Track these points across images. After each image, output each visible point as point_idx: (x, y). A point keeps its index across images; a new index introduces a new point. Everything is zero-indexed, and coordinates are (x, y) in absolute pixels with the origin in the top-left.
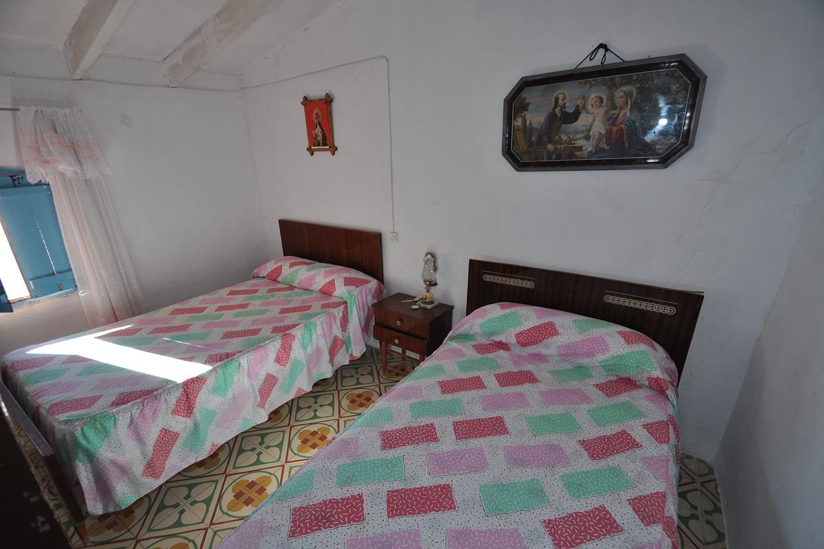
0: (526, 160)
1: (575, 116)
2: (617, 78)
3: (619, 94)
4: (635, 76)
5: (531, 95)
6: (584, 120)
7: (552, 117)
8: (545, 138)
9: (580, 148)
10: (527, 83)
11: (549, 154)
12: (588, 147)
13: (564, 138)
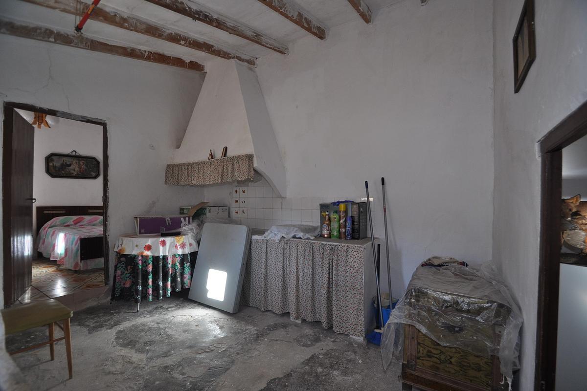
0: (55, 175)
1: (70, 165)
2: (80, 159)
3: (81, 162)
4: (84, 159)
5: (54, 158)
6: (72, 167)
7: (62, 165)
8: (61, 170)
9: (73, 173)
10: (52, 155)
11: (63, 174)
12: (75, 173)
13: (67, 170)
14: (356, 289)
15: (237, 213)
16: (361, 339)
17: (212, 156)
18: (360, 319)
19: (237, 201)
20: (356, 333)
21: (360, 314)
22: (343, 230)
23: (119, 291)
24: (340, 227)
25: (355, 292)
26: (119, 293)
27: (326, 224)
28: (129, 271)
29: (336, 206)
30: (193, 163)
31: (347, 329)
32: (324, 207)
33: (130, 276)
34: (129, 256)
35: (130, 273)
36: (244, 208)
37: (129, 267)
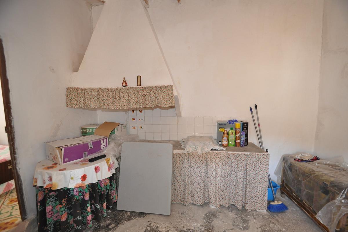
14: (263, 182)
15: (135, 128)
16: (264, 212)
17: (125, 84)
18: (265, 199)
19: (134, 119)
20: (262, 208)
21: (265, 197)
22: (238, 141)
23: (52, 226)
24: (236, 138)
25: (263, 183)
26: (52, 229)
27: (226, 137)
28: (64, 204)
29: (231, 124)
30: (105, 89)
31: (255, 207)
32: (221, 125)
33: (66, 208)
34: (62, 190)
35: (65, 206)
36: (142, 124)
37: (63, 201)
